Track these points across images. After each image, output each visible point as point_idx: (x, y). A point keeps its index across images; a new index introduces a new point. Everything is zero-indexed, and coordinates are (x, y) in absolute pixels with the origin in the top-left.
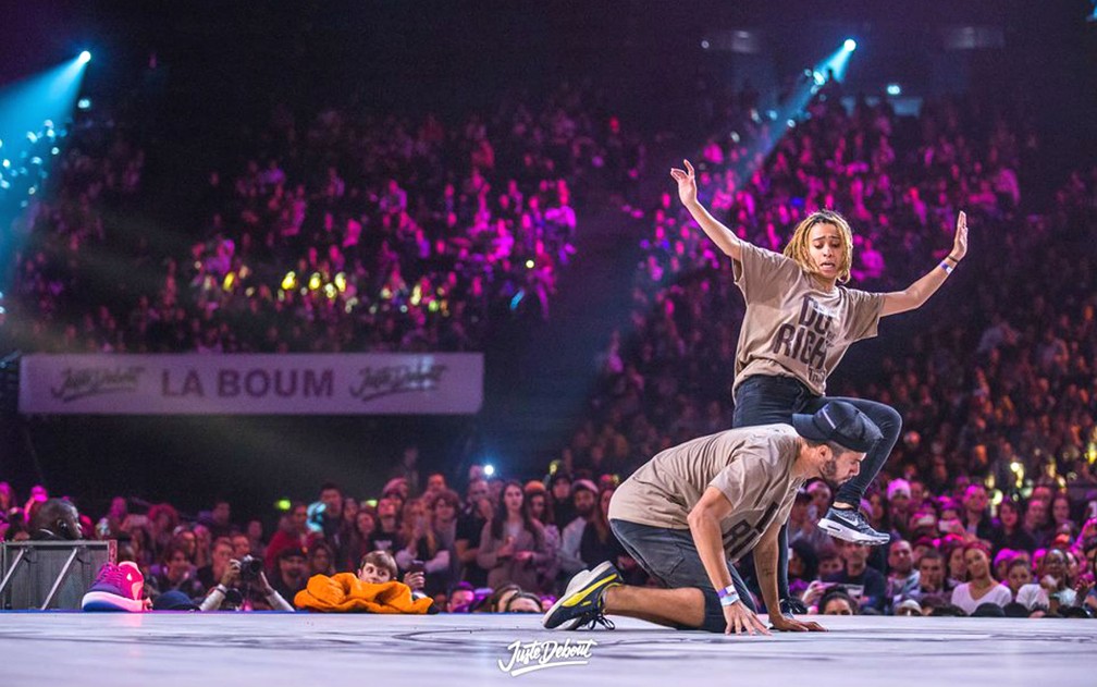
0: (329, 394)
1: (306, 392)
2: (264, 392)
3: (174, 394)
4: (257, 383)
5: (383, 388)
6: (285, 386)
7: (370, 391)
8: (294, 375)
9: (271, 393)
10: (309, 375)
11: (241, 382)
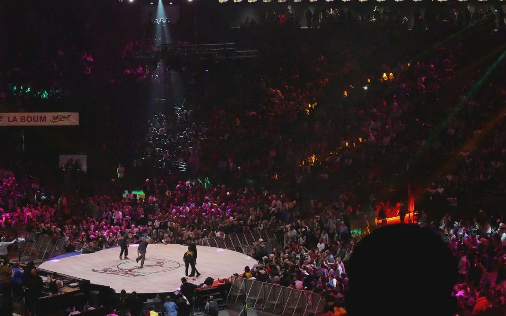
0: (45, 121)
1: (40, 121)
2: (30, 121)
3: (10, 121)
4: (29, 119)
5: (58, 120)
6: (36, 119)
7: (54, 120)
8: (37, 117)
9: (32, 121)
10: (41, 117)
11: (25, 119)
